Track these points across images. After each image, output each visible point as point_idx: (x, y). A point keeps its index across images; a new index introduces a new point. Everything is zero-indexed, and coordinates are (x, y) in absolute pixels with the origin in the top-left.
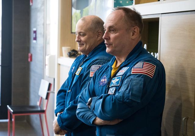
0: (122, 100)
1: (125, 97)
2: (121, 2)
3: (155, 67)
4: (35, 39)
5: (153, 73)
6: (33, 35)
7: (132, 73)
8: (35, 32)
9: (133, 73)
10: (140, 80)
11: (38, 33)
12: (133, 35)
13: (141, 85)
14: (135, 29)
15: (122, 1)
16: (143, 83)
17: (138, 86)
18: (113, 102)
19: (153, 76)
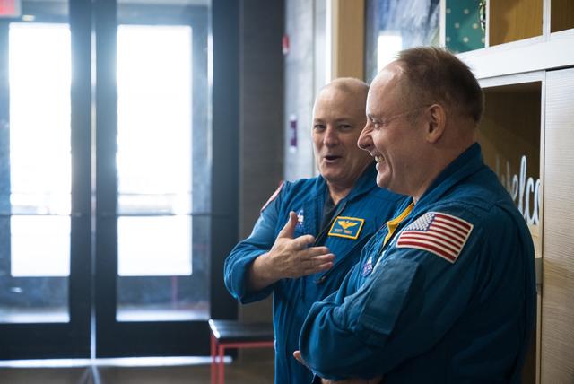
0: (342, 323)
1: (350, 317)
2: (466, 40)
3: (469, 228)
4: (294, 143)
5: (459, 248)
6: (289, 133)
7: (397, 246)
8: (294, 125)
9: (400, 243)
10: (408, 268)
11: (300, 126)
12: (431, 130)
13: (404, 282)
14: (433, 111)
15: (468, 37)
16: (412, 276)
17: (395, 286)
18: (323, 327)
19: (456, 256)
